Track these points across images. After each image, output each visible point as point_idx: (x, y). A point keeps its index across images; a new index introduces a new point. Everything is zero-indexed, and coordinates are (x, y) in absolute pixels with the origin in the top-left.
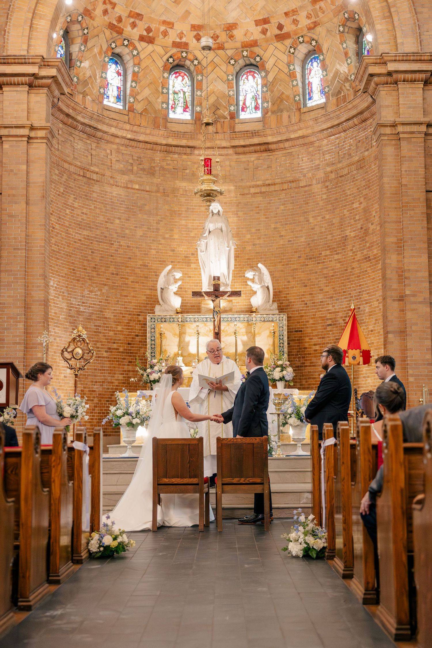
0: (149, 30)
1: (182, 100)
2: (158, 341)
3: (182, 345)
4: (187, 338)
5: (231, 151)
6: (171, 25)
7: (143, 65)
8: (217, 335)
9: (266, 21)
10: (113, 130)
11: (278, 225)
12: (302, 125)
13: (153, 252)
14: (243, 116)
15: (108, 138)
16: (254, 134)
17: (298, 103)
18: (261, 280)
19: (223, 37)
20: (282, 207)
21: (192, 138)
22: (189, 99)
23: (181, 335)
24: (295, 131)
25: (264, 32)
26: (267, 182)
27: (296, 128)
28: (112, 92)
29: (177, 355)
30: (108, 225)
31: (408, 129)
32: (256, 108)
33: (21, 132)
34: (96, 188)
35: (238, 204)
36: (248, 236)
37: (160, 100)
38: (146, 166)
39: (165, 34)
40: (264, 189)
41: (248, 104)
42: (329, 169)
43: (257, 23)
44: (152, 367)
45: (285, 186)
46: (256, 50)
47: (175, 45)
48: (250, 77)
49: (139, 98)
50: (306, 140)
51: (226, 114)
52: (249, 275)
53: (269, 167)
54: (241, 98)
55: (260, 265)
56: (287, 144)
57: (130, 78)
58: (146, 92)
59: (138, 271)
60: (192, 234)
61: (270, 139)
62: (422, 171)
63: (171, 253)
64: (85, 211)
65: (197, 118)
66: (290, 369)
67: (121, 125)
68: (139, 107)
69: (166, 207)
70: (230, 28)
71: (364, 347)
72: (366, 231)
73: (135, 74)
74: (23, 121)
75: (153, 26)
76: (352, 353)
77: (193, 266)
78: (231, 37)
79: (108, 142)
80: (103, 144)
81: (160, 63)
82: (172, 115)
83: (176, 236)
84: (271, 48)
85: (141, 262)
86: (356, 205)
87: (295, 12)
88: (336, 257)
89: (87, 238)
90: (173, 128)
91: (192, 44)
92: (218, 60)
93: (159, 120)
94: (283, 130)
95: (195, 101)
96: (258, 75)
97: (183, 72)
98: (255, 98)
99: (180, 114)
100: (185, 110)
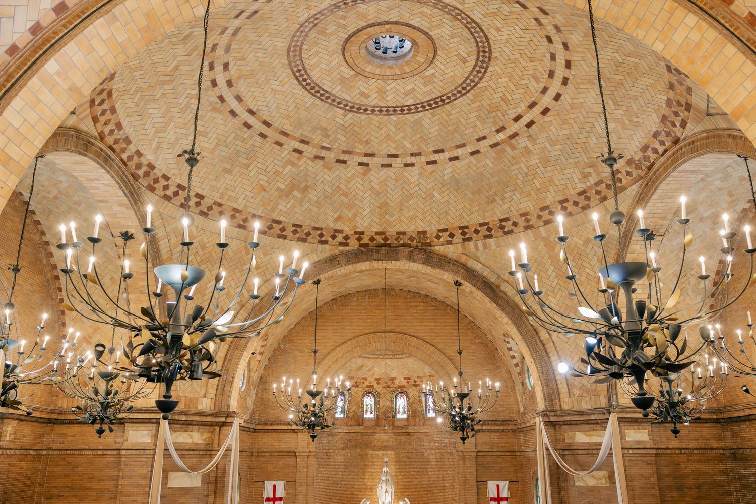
0: (356, 382)
1: (370, 409)
5: (392, 435)
6: (366, 379)
7: (353, 396)
9: (409, 378)
10: (340, 431)
11: (414, 473)
12: (425, 427)
13: (356, 486)
14: (398, 416)
15: (337, 434)
16: (403, 428)
17: (423, 414)
20: (416, 464)
21: (375, 429)
22: (373, 408)
24: (421, 430)
25: (408, 382)
26: (410, 451)
27: (422, 428)
28: (339, 410)
30: (337, 476)
31: (469, 454)
32: (404, 413)
33: (305, 454)
34: (332, 459)
35: (396, 461)
36: (400, 477)
37: (360, 411)
38: (353, 443)
39: (363, 383)
40: (408, 454)
41: (400, 410)
42: (437, 451)
43: (405, 378)
45: (418, 454)
46: (404, 388)
47: (368, 386)
48: (402, 398)
49: (351, 411)
50: (427, 434)
51: (390, 416)
52: (401, 503)
53: (410, 443)
54: (397, 407)
55: (406, 499)
56: (418, 434)
57: (347, 402)
58: (354, 408)
59: (349, 496)
60: (374, 476)
61: (410, 431)
62: (475, 473)
63: (364, 486)
64: (326, 472)
65: (377, 419)
67: (343, 428)
69: (362, 463)
70: (393, 379)
72: (454, 486)
73: (350, 401)
74: (306, 449)
75: (358, 381)
77: (374, 492)
78: (393, 383)
79: (337, 436)
80: (335, 438)
81: (361, 395)
82: (365, 416)
83: (367, 477)
84: (411, 389)
85: (350, 492)
86: (449, 472)
87: (421, 377)
88: (441, 494)
89: (328, 485)
90: (366, 424)
91: (376, 385)
92: (387, 392)
93: (359, 420)
94: (416, 428)
95: (377, 410)
96: (405, 398)
97: (370, 395)
98: (404, 408)
99: (369, 415)
100: (371, 413)
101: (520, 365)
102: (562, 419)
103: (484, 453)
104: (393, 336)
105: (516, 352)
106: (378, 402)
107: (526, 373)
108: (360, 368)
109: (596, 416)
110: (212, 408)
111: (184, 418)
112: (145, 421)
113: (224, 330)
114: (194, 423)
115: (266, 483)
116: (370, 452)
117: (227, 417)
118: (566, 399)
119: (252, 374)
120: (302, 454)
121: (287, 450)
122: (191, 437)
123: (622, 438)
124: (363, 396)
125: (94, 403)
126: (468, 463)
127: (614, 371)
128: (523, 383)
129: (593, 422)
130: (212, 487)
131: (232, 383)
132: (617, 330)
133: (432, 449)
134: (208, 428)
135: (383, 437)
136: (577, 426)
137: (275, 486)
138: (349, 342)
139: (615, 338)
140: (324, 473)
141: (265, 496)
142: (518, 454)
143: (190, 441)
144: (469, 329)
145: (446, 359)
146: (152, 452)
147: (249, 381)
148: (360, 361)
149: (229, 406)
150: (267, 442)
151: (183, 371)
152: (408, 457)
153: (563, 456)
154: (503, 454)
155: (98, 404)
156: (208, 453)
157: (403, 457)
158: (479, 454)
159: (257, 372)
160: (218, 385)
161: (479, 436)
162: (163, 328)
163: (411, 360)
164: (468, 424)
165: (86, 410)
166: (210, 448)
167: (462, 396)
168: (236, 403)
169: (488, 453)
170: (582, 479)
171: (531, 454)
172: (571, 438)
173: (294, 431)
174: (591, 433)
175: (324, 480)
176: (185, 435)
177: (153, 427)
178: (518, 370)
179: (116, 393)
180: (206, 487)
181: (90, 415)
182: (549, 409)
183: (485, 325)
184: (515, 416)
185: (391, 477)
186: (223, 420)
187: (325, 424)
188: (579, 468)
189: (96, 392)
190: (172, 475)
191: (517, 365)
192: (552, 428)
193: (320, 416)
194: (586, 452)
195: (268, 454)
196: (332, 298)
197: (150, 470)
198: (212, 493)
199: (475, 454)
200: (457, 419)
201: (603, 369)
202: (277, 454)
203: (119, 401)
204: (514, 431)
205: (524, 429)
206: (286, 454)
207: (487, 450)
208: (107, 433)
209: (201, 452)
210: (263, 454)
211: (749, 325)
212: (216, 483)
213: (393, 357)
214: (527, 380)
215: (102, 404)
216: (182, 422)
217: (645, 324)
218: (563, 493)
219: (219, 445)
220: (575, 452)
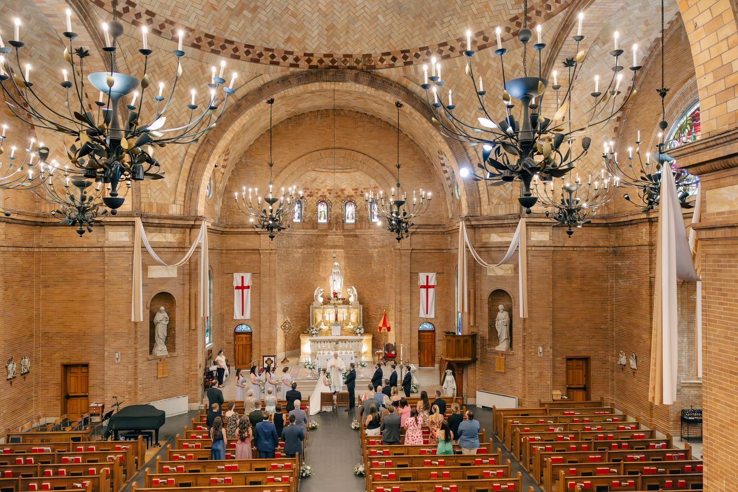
0: (311, 192)
1: (323, 215)
2: (314, 316)
3: (323, 317)
4: (325, 315)
5: (343, 236)
6: (320, 190)
7: (308, 205)
8: (336, 315)
9: (357, 189)
10: (297, 233)
11: (360, 267)
12: (370, 230)
14: (347, 221)
16: (352, 230)
17: (368, 220)
18: (353, 292)
19: (340, 193)
20: (362, 260)
21: (328, 231)
22: (326, 214)
23: (323, 313)
24: (367, 232)
25: (356, 193)
26: (357, 249)
28: (296, 215)
29: (321, 321)
30: (296, 269)
31: (404, 251)
32: (353, 218)
34: (291, 256)
35: (345, 257)
37: (315, 216)
38: (309, 243)
39: (317, 193)
40: (355, 252)
41: (349, 216)
42: (379, 249)
43: (353, 190)
44: (313, 328)
45: (363, 252)
46: (352, 198)
47: (321, 196)
48: (350, 206)
49: (307, 217)
50: (372, 236)
51: (341, 221)
52: (349, 290)
53: (357, 243)
54: (347, 214)
55: (352, 287)
56: (364, 236)
57: (303, 209)
58: (309, 214)
60: (327, 269)
61: (357, 233)
62: (409, 266)
63: (319, 277)
64: (287, 266)
65: (329, 223)
66: (363, 329)
67: (300, 230)
68: (306, 220)
69: (317, 259)
70: (342, 190)
71: (388, 326)
72: (392, 277)
73: (305, 208)
74: (268, 248)
76: (384, 328)
78: (343, 193)
80: (293, 238)
81: (315, 203)
82: (319, 221)
83: (321, 270)
84: (358, 199)
86: (388, 266)
87: (367, 189)
88: (381, 283)
89: (288, 276)
90: (320, 227)
91: (328, 195)
92: (337, 201)
93: (314, 225)
94: (363, 231)
95: (329, 216)
96: (353, 206)
97: (324, 203)
98: (352, 215)
99: (322, 220)
100: (325, 219)
101: (451, 178)
102: (481, 223)
103: (418, 251)
104: (342, 152)
105: (448, 167)
106: (331, 209)
107: (456, 185)
108: (314, 180)
109: (509, 220)
110: (182, 213)
111: (157, 221)
112: (122, 223)
113: (159, 135)
114: (167, 225)
115: (235, 274)
116: (324, 250)
117: (195, 221)
118: (486, 207)
119: (218, 185)
120: (264, 251)
121: (252, 248)
122: (165, 237)
123: (528, 238)
124: (317, 205)
125: (71, 207)
126: (404, 259)
127: (506, 175)
128: (452, 194)
129: (506, 225)
130: (187, 278)
131: (198, 192)
132: (512, 140)
133: (375, 247)
134: (179, 229)
135: (335, 238)
136: (493, 229)
137: (243, 277)
138: (303, 158)
139: (512, 148)
140: (284, 267)
141: (235, 285)
142: (445, 251)
143: (164, 240)
144: (409, 147)
145: (388, 173)
146: (131, 249)
147: (215, 190)
148: (313, 174)
149: (196, 211)
150: (234, 242)
151: (126, 173)
152: (355, 254)
153: (479, 252)
154: (433, 251)
155: (75, 208)
156: (181, 250)
157: (351, 254)
158: (413, 251)
159: (222, 183)
160: (185, 194)
161: (414, 237)
162: (101, 132)
163: (358, 174)
164: (403, 227)
165: (65, 214)
166: (183, 246)
167: (399, 204)
168: (203, 209)
169: (420, 251)
170: (493, 271)
171: (454, 251)
172: (487, 238)
173: (257, 233)
174: (504, 234)
175: (285, 273)
176: (160, 235)
177: (130, 229)
178: (449, 182)
179: (91, 199)
180: (181, 277)
181: (70, 218)
182: (471, 215)
183: (423, 143)
184: (445, 221)
185: (341, 270)
186: (192, 223)
187: (282, 227)
188: (491, 262)
189: (72, 198)
190: (151, 268)
191: (448, 179)
192: (472, 231)
193: (277, 220)
194: (498, 249)
195: (235, 251)
196: (287, 117)
197: (131, 263)
198: (187, 283)
199: (410, 251)
200: (394, 222)
201: (498, 173)
202: (243, 251)
203: (95, 206)
204: (443, 233)
205: (452, 232)
206: (251, 251)
207: (420, 248)
208: (87, 233)
209: (175, 250)
210: (232, 252)
211: (637, 143)
212: (190, 274)
213: (343, 171)
214: (456, 191)
215: (79, 208)
216: (155, 225)
217: (536, 135)
218: (477, 281)
219: (191, 244)
220: (489, 249)
